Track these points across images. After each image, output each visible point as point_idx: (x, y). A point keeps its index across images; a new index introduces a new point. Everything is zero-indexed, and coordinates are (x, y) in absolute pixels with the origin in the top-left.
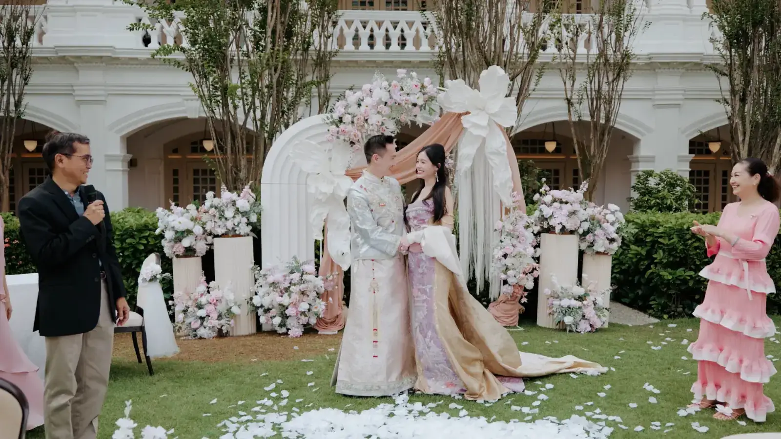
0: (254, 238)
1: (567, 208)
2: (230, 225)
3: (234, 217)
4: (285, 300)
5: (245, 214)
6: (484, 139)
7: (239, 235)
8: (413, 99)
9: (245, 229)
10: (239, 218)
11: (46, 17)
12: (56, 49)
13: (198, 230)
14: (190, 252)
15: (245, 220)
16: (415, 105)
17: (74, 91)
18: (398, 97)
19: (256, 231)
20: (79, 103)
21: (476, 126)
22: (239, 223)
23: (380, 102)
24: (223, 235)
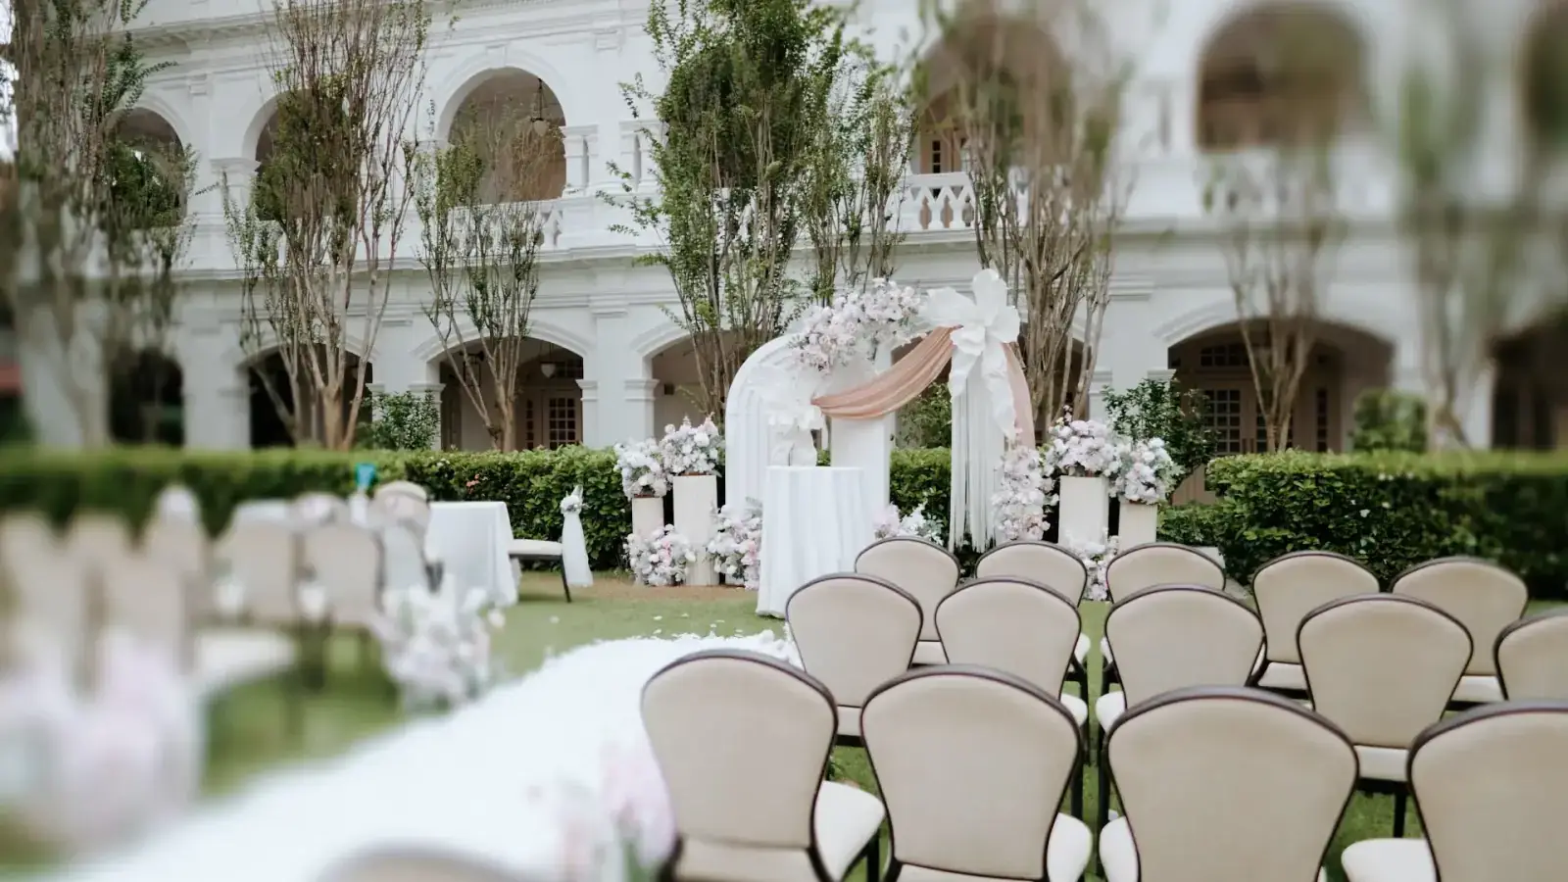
0: (718, 478)
1: (1088, 443)
2: (687, 461)
3: (692, 453)
4: (743, 547)
5: (703, 449)
6: (980, 359)
7: (698, 474)
8: (888, 313)
9: (703, 466)
10: (697, 454)
11: (561, 213)
12: (571, 251)
13: (655, 467)
14: (648, 491)
15: (703, 456)
16: (891, 320)
17: (589, 301)
18: (871, 312)
19: (720, 468)
20: (596, 316)
21: (968, 342)
22: (697, 460)
23: (851, 318)
24: (682, 474)
